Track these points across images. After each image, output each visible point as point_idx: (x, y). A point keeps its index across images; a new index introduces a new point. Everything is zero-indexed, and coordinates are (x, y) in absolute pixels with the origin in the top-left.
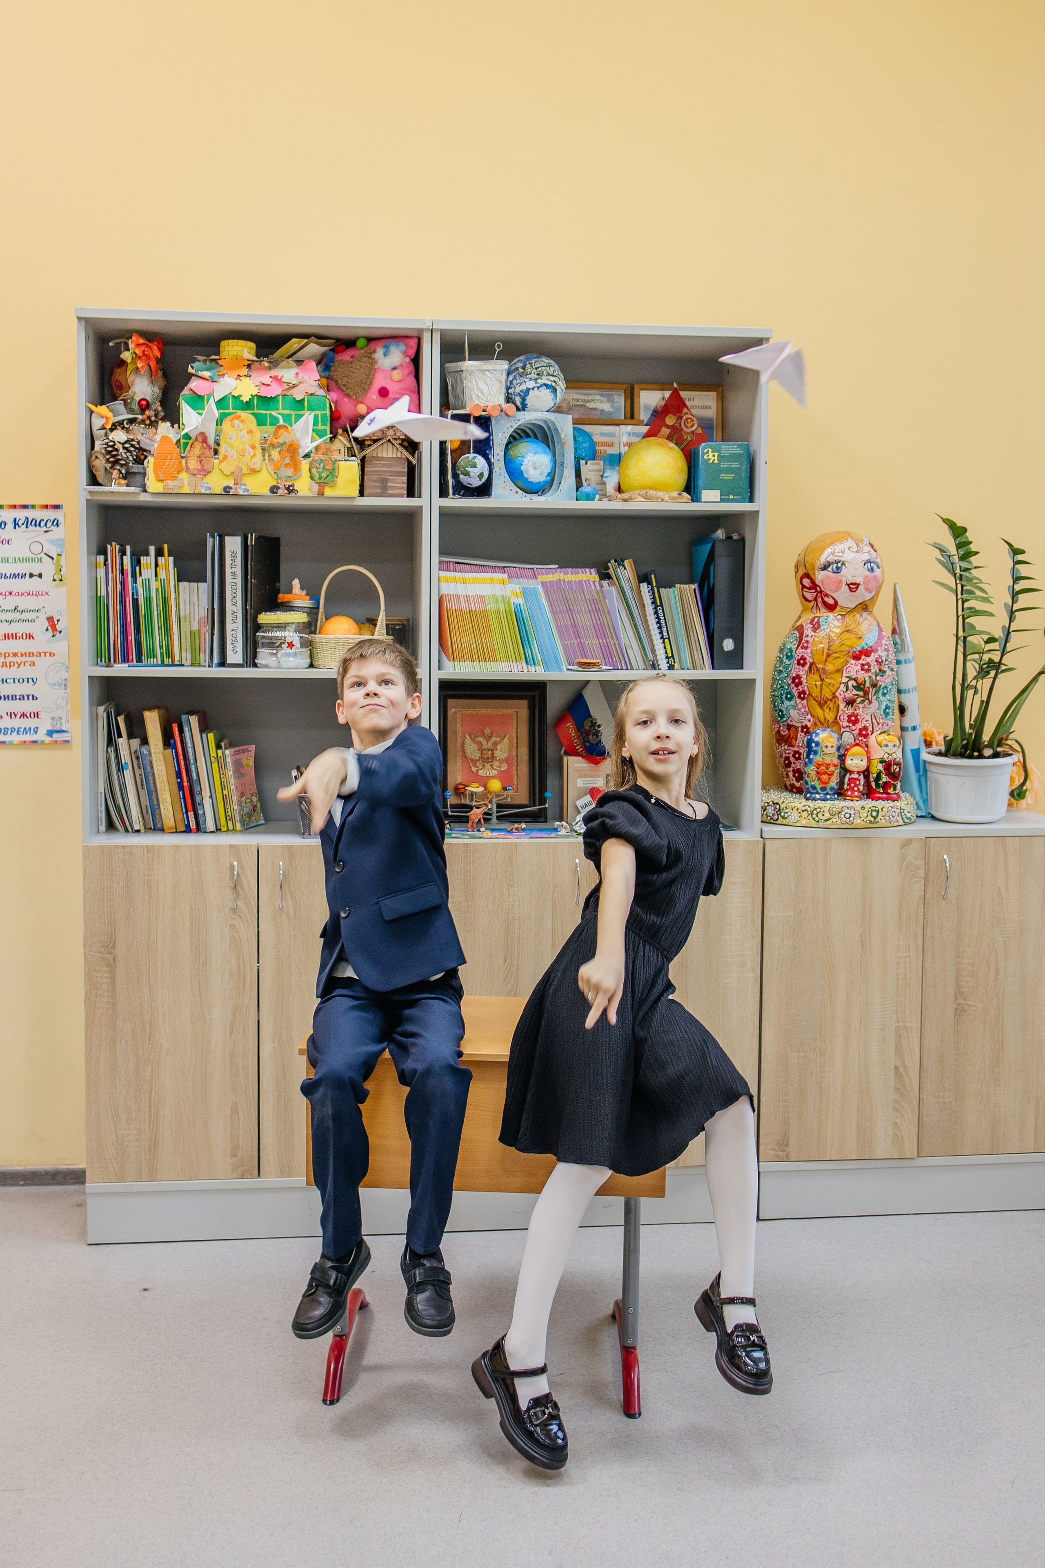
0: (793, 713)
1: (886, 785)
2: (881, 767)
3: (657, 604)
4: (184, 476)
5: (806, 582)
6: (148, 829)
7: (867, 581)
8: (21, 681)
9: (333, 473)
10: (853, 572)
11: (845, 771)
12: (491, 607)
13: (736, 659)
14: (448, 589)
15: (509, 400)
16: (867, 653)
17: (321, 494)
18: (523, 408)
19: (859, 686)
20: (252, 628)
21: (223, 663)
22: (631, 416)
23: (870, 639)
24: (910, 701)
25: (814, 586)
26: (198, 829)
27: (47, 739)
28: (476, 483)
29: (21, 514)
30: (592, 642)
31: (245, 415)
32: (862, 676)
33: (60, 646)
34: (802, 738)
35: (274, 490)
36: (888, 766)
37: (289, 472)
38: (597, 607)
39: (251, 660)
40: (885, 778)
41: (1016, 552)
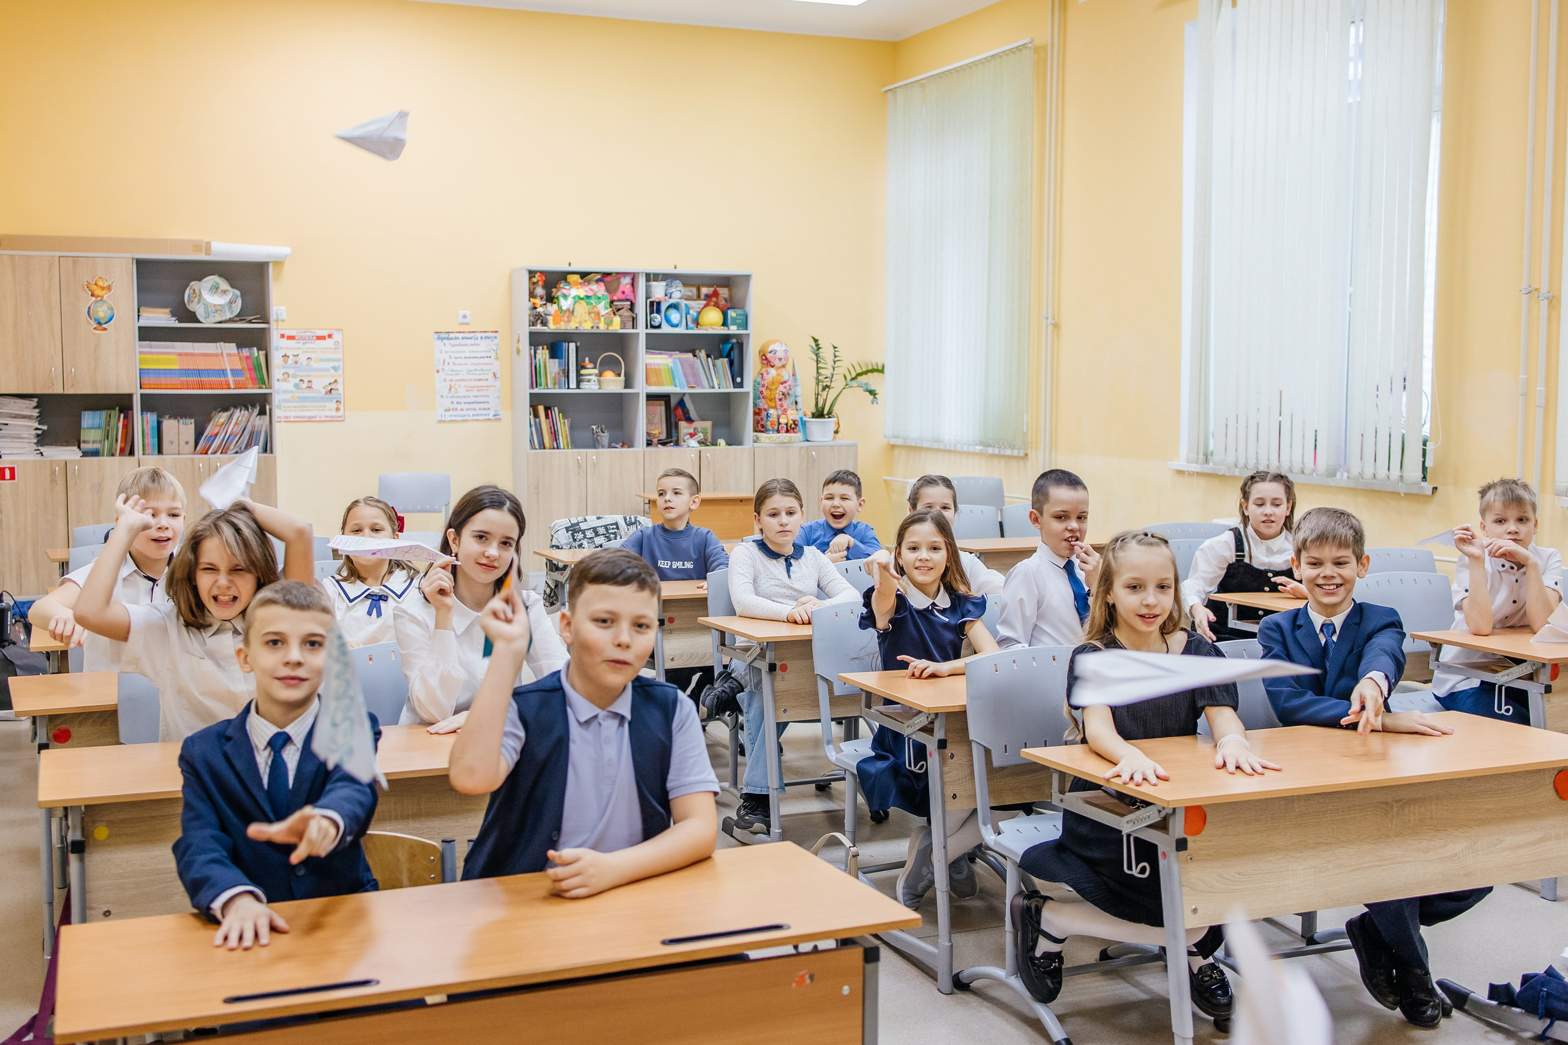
0: (760, 404)
1: (793, 428)
2: (792, 422)
3: (714, 366)
4: (562, 323)
5: (764, 357)
6: (540, 449)
7: (785, 357)
8: (484, 396)
9: (612, 322)
10: (780, 354)
11: (779, 424)
12: (662, 367)
13: (741, 385)
14: (648, 361)
15: (666, 295)
16: (785, 382)
17: (608, 329)
18: (670, 298)
19: (783, 394)
20: (578, 375)
21: (568, 388)
22: (699, 297)
23: (786, 378)
24: (799, 400)
25: (766, 359)
26: (558, 448)
27: (493, 418)
28: (657, 324)
29: (484, 335)
30: (691, 379)
31: (582, 302)
32: (784, 390)
33: (498, 383)
34: (764, 414)
35: (592, 327)
36: (794, 422)
37: (597, 321)
38: (692, 367)
39: (578, 387)
40: (793, 426)
41: (835, 348)
